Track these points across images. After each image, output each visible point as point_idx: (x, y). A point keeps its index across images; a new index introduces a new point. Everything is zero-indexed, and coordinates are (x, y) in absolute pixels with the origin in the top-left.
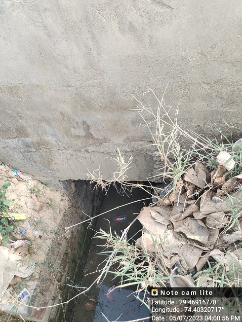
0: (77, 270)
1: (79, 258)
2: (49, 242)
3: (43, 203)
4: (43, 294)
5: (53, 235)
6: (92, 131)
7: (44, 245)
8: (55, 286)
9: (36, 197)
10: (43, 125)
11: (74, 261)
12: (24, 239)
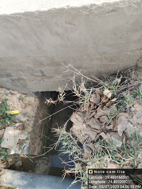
0: (48, 129)
1: (48, 124)
2: (32, 122)
3: (26, 104)
4: (33, 144)
5: (34, 118)
6: (45, 73)
7: (30, 123)
8: (38, 140)
9: (22, 102)
10: (19, 72)
11: (46, 126)
12: (20, 122)
